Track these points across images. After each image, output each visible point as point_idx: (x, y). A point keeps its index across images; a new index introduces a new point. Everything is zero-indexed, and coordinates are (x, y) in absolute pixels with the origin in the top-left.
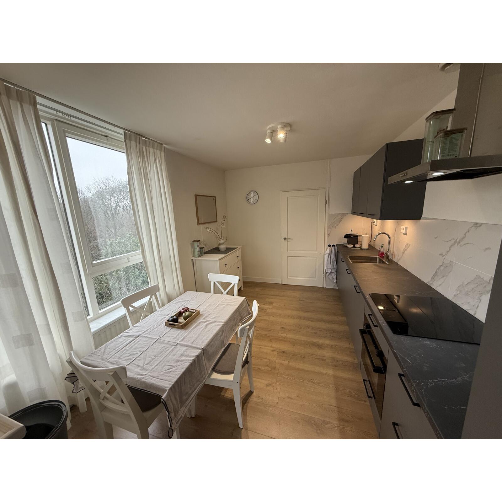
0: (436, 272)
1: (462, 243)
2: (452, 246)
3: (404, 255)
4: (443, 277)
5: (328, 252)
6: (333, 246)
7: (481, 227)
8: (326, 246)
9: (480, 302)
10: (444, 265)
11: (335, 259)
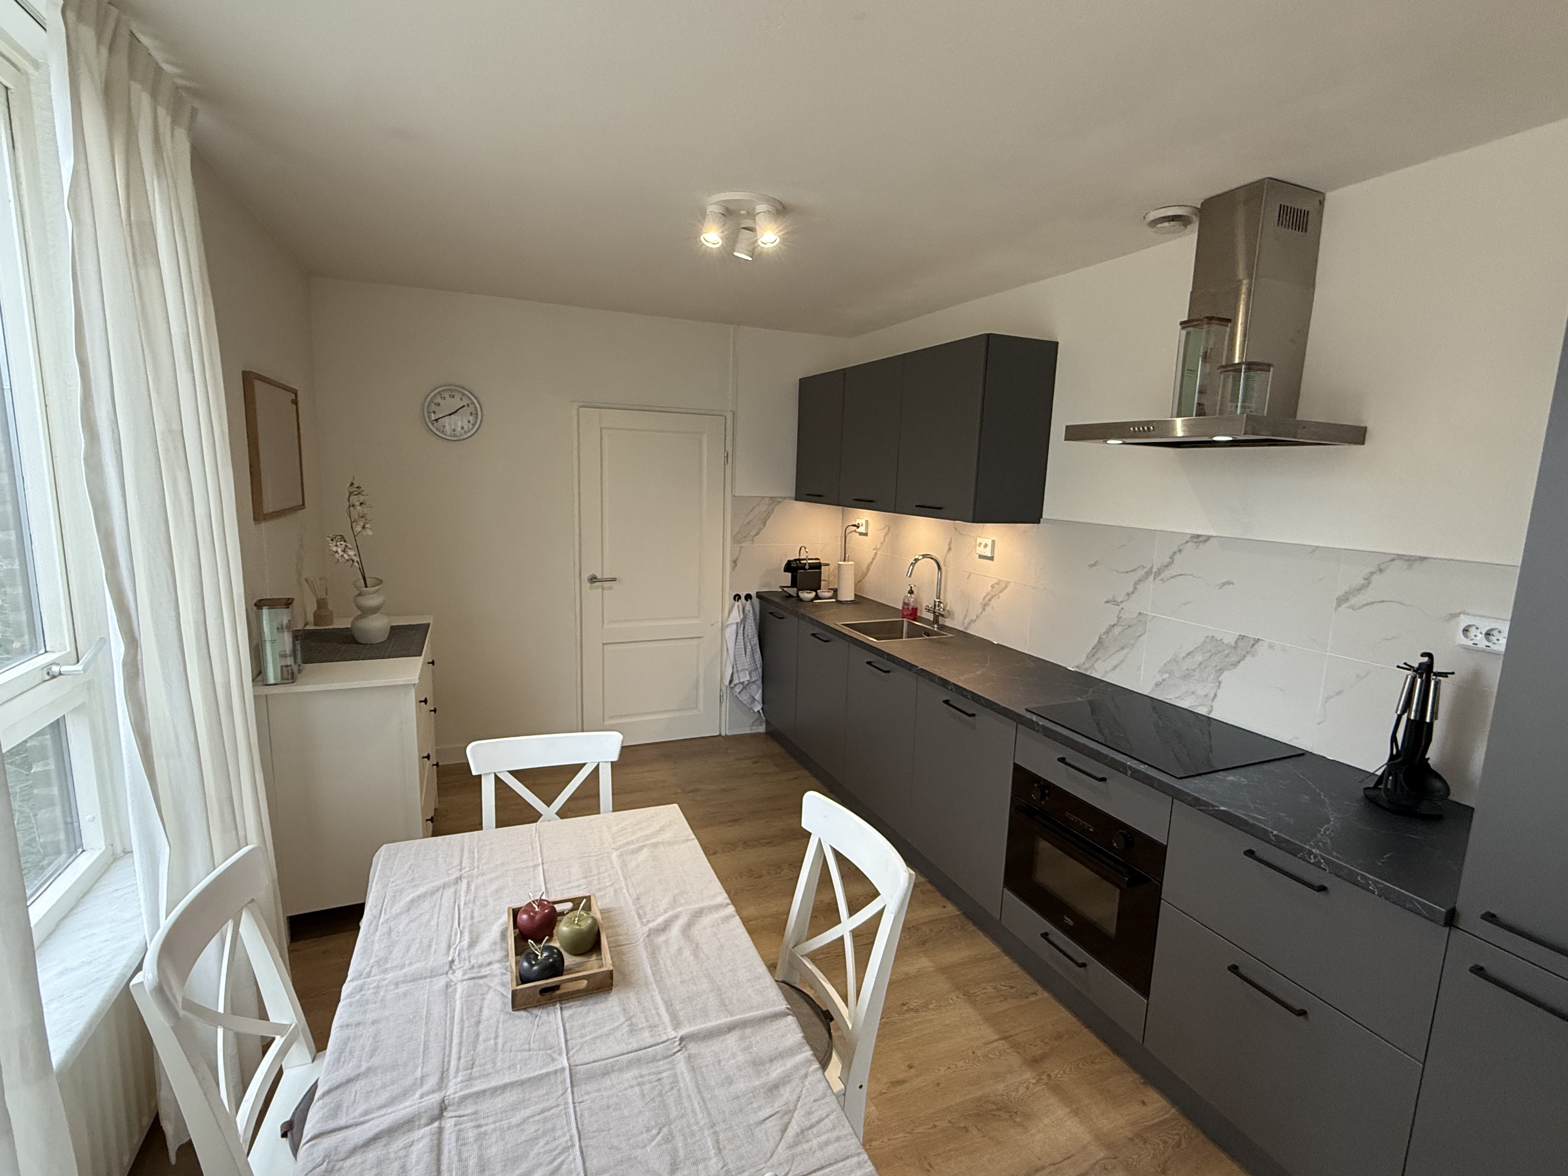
0: (1100, 642)
1: (1165, 574)
2: (1139, 580)
3: (988, 609)
4: (1122, 648)
5: (736, 616)
6: (748, 597)
7: (1208, 543)
8: (729, 599)
9: (1219, 687)
10: (1123, 624)
11: (756, 640)
